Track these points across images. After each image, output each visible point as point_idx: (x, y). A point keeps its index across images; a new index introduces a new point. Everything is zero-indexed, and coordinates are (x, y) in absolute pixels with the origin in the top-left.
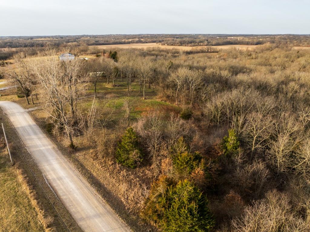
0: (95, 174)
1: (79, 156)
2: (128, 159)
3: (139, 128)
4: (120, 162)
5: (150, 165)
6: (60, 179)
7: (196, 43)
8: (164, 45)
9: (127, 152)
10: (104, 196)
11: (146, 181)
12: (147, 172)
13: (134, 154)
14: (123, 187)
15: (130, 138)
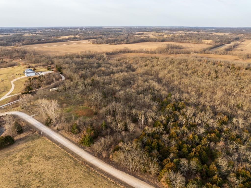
0: (66, 136)
1: (60, 132)
2: (75, 131)
3: (77, 123)
4: (73, 133)
5: (81, 133)
6: (57, 138)
7: (118, 41)
8: (95, 43)
9: (75, 130)
10: (70, 141)
11: (80, 136)
12: (80, 134)
13: (76, 130)
14: (74, 138)
15: (75, 126)
